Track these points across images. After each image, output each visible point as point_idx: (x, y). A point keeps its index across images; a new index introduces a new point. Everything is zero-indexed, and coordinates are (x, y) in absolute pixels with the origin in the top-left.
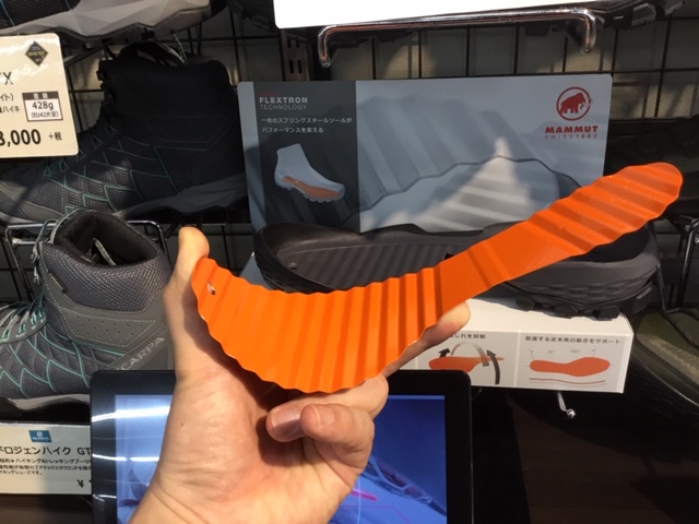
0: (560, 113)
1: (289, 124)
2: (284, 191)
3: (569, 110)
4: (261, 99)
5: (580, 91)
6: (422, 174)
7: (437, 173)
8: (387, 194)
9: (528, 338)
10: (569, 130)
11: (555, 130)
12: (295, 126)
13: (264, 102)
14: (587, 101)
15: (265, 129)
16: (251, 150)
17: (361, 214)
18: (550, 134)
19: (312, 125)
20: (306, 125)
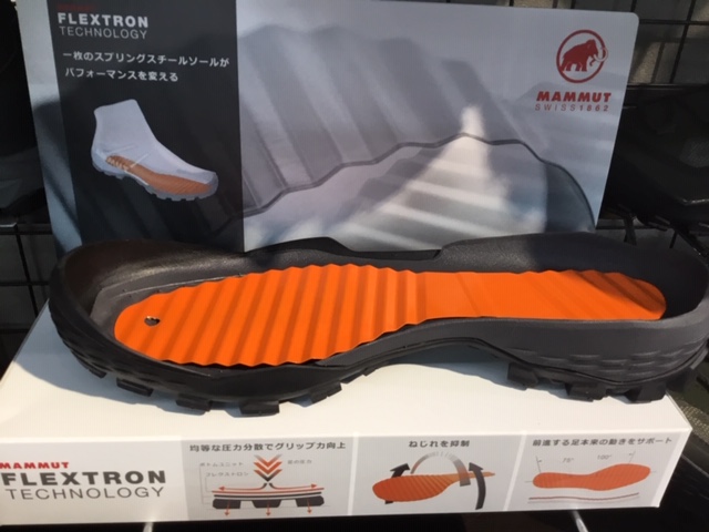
0: (561, 70)
1: (114, 65)
2: (111, 180)
3: (574, 67)
4: (61, 17)
5: (591, 37)
6: (346, 160)
7: (370, 158)
8: (289, 190)
9: (537, 443)
10: (570, 97)
11: (551, 96)
12: (126, 67)
13: (66, 22)
14: (600, 52)
15: (69, 71)
16: (46, 108)
17: (246, 220)
18: (542, 103)
19: (157, 68)
20: (147, 68)
